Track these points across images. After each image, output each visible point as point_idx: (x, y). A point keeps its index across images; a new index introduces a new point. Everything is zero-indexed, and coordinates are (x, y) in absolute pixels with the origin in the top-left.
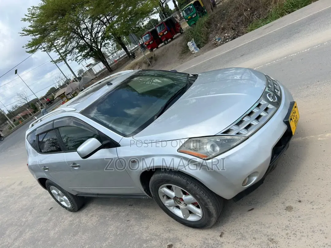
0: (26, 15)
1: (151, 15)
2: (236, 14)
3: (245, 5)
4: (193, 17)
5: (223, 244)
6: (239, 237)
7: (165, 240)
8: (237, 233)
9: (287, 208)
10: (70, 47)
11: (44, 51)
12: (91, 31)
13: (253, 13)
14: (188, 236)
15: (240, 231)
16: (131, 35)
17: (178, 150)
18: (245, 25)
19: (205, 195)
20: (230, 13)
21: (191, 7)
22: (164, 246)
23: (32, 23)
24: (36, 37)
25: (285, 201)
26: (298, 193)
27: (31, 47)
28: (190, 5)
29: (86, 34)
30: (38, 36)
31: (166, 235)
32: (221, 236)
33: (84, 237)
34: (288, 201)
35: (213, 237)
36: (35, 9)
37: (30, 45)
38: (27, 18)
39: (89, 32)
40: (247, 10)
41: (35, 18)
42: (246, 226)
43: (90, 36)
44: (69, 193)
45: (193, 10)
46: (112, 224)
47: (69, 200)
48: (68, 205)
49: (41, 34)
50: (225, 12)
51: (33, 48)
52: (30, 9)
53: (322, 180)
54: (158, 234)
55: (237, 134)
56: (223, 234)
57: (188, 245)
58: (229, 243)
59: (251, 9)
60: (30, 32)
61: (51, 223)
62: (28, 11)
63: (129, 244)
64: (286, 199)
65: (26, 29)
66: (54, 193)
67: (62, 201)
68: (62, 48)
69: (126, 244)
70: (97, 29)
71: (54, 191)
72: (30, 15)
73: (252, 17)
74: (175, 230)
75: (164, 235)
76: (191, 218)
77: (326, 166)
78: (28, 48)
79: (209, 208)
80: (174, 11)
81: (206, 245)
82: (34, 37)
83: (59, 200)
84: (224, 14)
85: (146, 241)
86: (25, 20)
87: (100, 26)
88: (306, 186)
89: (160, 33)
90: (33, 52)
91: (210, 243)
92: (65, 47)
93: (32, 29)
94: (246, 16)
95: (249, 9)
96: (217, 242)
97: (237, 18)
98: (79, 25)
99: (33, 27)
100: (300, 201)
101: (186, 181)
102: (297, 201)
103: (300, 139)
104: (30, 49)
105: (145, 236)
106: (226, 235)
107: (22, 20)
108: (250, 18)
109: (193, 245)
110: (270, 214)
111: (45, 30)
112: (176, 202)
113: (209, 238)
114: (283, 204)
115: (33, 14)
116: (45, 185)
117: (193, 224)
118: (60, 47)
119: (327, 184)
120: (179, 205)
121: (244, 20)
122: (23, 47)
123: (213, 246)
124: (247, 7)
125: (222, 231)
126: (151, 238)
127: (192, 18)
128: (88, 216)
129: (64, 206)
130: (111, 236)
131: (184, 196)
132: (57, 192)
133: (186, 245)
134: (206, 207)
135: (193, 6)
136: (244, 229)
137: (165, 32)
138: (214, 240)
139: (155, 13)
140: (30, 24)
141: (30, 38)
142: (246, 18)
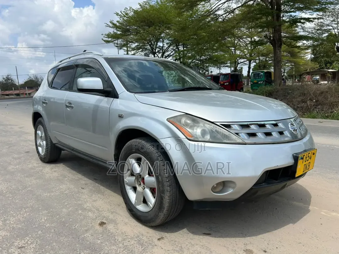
0: (121, 12)
1: (223, 66)
2: (299, 99)
3: (312, 95)
4: (259, 83)
5: (156, 247)
6: (177, 249)
7: (102, 217)
8: (177, 245)
9: (247, 250)
10: (139, 54)
11: (116, 46)
12: (165, 52)
13: (316, 106)
14: (127, 225)
15: (181, 245)
16: (195, 68)
17: (167, 119)
18: (303, 112)
19: (167, 180)
20: (295, 95)
21: (262, 74)
22: (97, 220)
23: (121, 20)
24: (118, 32)
25: (249, 244)
26: (268, 244)
27: (109, 38)
28: (262, 72)
29: (158, 52)
30: (119, 33)
31: (106, 214)
32: (159, 239)
33: (34, 181)
34: (252, 245)
35: (150, 237)
36: (131, 10)
37: (109, 36)
38: (120, 13)
39: (161, 51)
40: (312, 100)
41: (126, 17)
42: (191, 244)
43: (161, 55)
44: (50, 138)
45: (263, 77)
46: (67, 184)
47: (46, 146)
48: (43, 153)
49: (122, 32)
50: (290, 92)
51: (110, 39)
52: (127, 9)
53: (303, 245)
54: (100, 210)
55: (237, 134)
56: (163, 239)
57: (120, 231)
58: (162, 249)
59: (316, 101)
60: (115, 26)
61: (17, 161)
62: (125, 10)
63: (67, 204)
64: (251, 243)
65: (113, 22)
66: (38, 134)
67: (40, 146)
68: (131, 50)
69: (64, 203)
70: (170, 52)
71: (39, 132)
72: (123, 13)
73: (314, 109)
74: (119, 214)
75: (105, 213)
76: (141, 208)
77: (315, 236)
78: (106, 37)
79: (164, 198)
80: (245, 78)
81: (138, 240)
82: (115, 31)
83: (38, 144)
84: (288, 94)
85: (84, 209)
86: (117, 14)
87: (174, 51)
88: (281, 242)
89: (221, 81)
90: (107, 42)
91: (143, 240)
92: (134, 52)
93: (118, 24)
94: (309, 105)
95: (314, 101)
96: (151, 242)
97: (299, 102)
98: (157, 41)
99: (120, 23)
100: (265, 251)
101: (158, 156)
102: (262, 249)
103: (301, 204)
104: (107, 39)
105: (88, 205)
106: (165, 241)
107: (115, 13)
108: (311, 109)
109: (125, 233)
110: (225, 247)
111: (128, 30)
112: (136, 181)
113: (146, 236)
114: (245, 245)
115: (127, 14)
116: (36, 122)
117: (139, 214)
118: (131, 49)
119: (306, 251)
120: (137, 186)
121: (305, 108)
122: (102, 35)
123: (144, 243)
124: (313, 98)
125: (163, 236)
126: (90, 209)
127: (257, 83)
128: (52, 170)
129: (38, 152)
130: (57, 192)
131: (147, 176)
132: (42, 134)
133: (118, 230)
134: (162, 195)
135: (264, 74)
136: (187, 245)
137: (226, 82)
138: (149, 240)
139: (227, 66)
140: (119, 20)
141: (112, 31)
142: (307, 107)
